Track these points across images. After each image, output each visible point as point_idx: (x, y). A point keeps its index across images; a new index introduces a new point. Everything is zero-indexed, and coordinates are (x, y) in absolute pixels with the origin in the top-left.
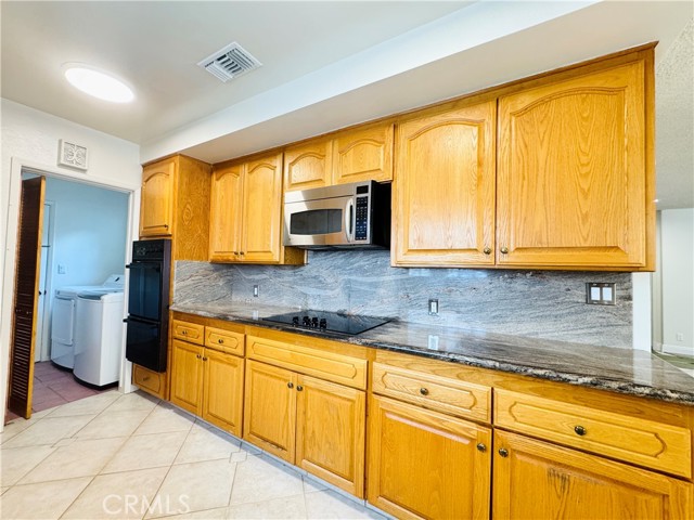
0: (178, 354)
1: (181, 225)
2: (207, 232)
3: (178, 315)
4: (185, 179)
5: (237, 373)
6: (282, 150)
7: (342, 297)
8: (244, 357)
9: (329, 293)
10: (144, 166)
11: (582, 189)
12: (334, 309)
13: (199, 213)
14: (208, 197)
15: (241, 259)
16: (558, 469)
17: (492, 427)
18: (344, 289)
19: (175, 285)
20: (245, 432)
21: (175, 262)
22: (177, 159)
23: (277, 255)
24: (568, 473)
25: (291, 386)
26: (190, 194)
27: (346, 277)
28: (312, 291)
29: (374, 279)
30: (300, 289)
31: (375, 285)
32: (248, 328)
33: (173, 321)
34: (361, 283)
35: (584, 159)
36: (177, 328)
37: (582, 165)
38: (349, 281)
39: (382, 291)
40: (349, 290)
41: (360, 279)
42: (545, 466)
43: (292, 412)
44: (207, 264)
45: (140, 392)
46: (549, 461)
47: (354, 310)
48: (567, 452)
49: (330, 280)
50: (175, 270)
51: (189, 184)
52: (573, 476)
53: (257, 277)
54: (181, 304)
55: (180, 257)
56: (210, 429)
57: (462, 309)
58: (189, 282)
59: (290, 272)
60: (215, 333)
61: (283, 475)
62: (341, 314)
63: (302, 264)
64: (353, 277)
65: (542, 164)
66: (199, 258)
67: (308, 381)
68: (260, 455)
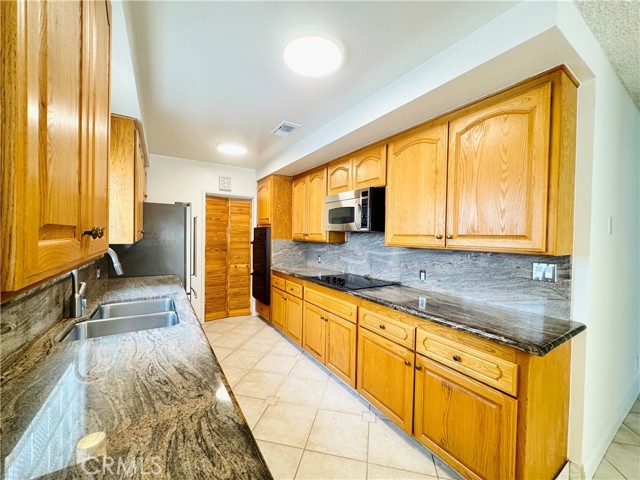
0: (275, 296)
1: (275, 218)
2: (290, 221)
3: (276, 273)
4: (277, 189)
5: (299, 308)
6: (327, 165)
7: (367, 266)
8: (302, 299)
9: (360, 262)
10: (258, 182)
11: (502, 191)
12: (363, 274)
13: (286, 209)
14: (290, 198)
15: (307, 238)
16: (447, 382)
17: (414, 352)
18: (368, 260)
19: (273, 254)
20: (304, 345)
21: (272, 241)
22: (272, 178)
23: (325, 238)
24: (452, 385)
25: (322, 318)
26: (279, 198)
27: (369, 252)
28: (350, 261)
29: (386, 254)
30: (343, 259)
31: (387, 258)
32: (304, 282)
33: (272, 276)
34: (379, 257)
35: (504, 167)
36: (274, 279)
37: (503, 172)
38: (371, 255)
39: (390, 263)
40: (371, 262)
41: (377, 253)
42: (441, 379)
43: (323, 335)
44: (291, 241)
45: (260, 316)
46: (443, 377)
47: (375, 276)
48: (451, 372)
49: (360, 254)
50: (272, 246)
51: (279, 191)
52: (455, 386)
53: (320, 250)
54: (276, 266)
55: (275, 237)
56: (290, 341)
57: (442, 279)
58: (280, 253)
59: (337, 247)
60: (290, 284)
61: (319, 370)
62: (366, 278)
63: (344, 242)
64: (373, 252)
65: (475, 172)
66: (286, 237)
67: (331, 317)
68: (312, 359)
